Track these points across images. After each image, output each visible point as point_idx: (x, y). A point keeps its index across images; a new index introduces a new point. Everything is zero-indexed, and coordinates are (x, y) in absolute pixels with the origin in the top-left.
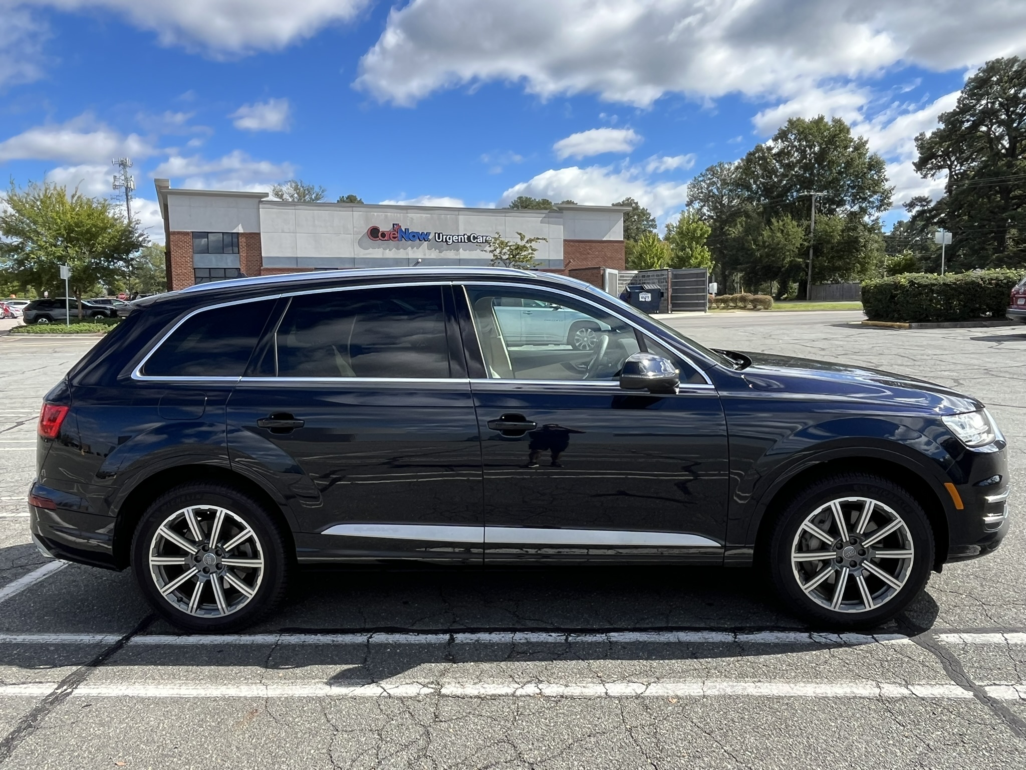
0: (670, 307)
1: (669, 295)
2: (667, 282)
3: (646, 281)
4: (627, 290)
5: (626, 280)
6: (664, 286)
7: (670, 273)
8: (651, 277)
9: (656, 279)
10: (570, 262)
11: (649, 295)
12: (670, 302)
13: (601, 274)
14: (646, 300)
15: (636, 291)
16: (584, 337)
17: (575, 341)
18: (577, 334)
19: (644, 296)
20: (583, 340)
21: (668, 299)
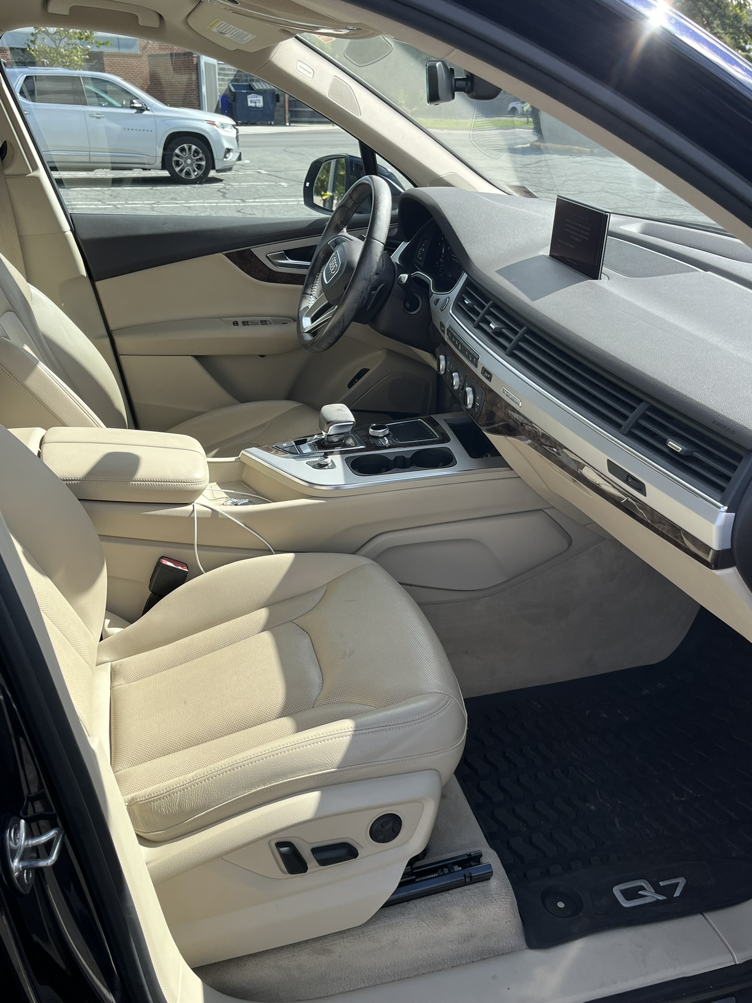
0: (287, 116)
1: (287, 100)
4: (230, 89)
5: (227, 75)
6: (279, 86)
11: (261, 98)
12: (287, 109)
13: (195, 63)
14: (257, 106)
15: (243, 91)
16: (187, 158)
17: (173, 163)
18: (176, 153)
19: (253, 99)
20: (185, 163)
21: (285, 104)
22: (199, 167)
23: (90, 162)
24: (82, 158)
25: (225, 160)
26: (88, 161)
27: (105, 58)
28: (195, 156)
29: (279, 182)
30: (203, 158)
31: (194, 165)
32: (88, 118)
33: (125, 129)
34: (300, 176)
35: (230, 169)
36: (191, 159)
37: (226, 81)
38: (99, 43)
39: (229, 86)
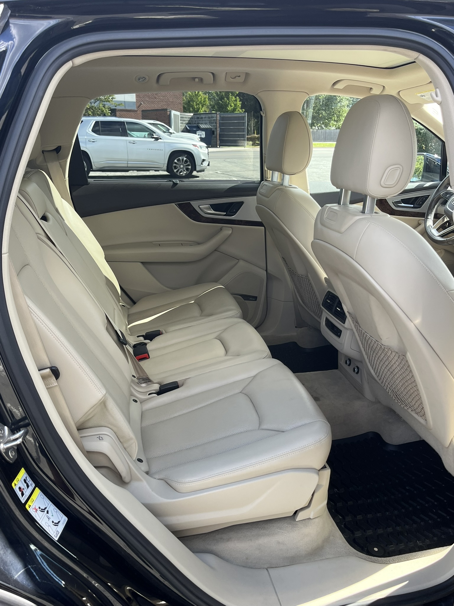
0: (218, 143)
1: (218, 133)
2: (216, 123)
3: (200, 122)
4: (186, 128)
5: (184, 121)
6: (214, 126)
7: (218, 116)
8: (203, 119)
9: (208, 120)
10: (141, 104)
11: (204, 133)
12: (218, 138)
13: (168, 115)
14: (202, 137)
15: (194, 129)
16: (181, 165)
17: (173, 168)
18: (175, 162)
19: (200, 133)
20: (180, 167)
21: (217, 136)
22: (187, 169)
23: (127, 167)
24: (123, 165)
25: (201, 165)
26: (127, 166)
27: (117, 112)
28: (185, 164)
29: (231, 177)
30: (190, 164)
31: (185, 168)
32: (128, 143)
33: (148, 149)
34: (241, 174)
35: (203, 171)
36: (183, 165)
37: (184, 124)
38: (116, 104)
39: (186, 126)
